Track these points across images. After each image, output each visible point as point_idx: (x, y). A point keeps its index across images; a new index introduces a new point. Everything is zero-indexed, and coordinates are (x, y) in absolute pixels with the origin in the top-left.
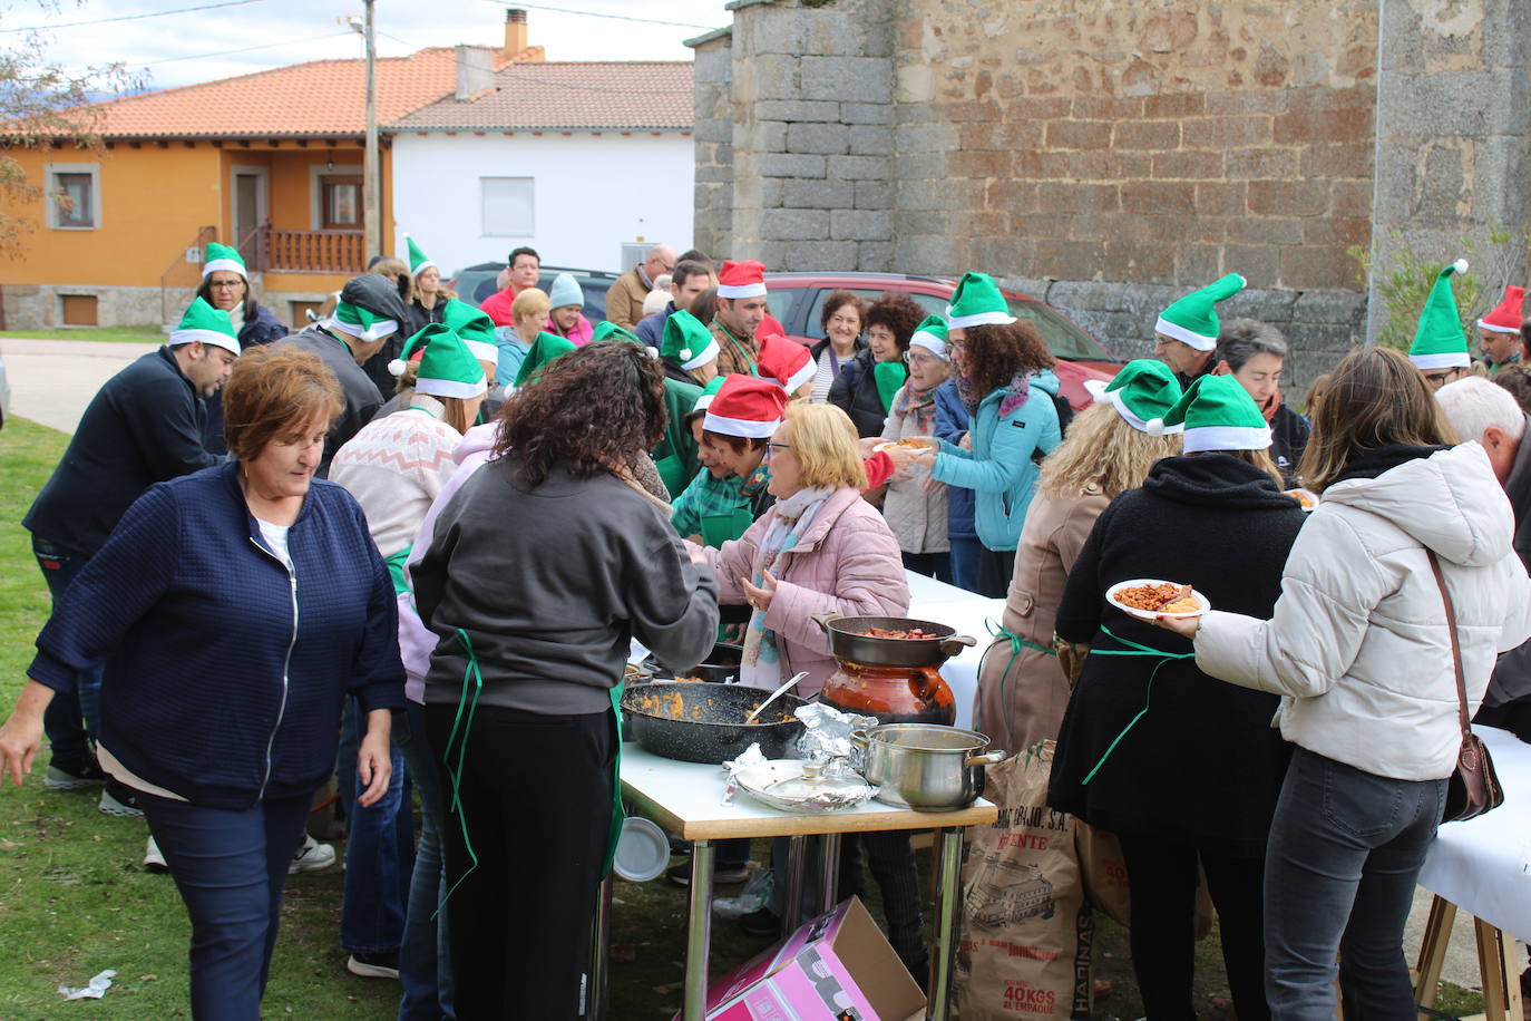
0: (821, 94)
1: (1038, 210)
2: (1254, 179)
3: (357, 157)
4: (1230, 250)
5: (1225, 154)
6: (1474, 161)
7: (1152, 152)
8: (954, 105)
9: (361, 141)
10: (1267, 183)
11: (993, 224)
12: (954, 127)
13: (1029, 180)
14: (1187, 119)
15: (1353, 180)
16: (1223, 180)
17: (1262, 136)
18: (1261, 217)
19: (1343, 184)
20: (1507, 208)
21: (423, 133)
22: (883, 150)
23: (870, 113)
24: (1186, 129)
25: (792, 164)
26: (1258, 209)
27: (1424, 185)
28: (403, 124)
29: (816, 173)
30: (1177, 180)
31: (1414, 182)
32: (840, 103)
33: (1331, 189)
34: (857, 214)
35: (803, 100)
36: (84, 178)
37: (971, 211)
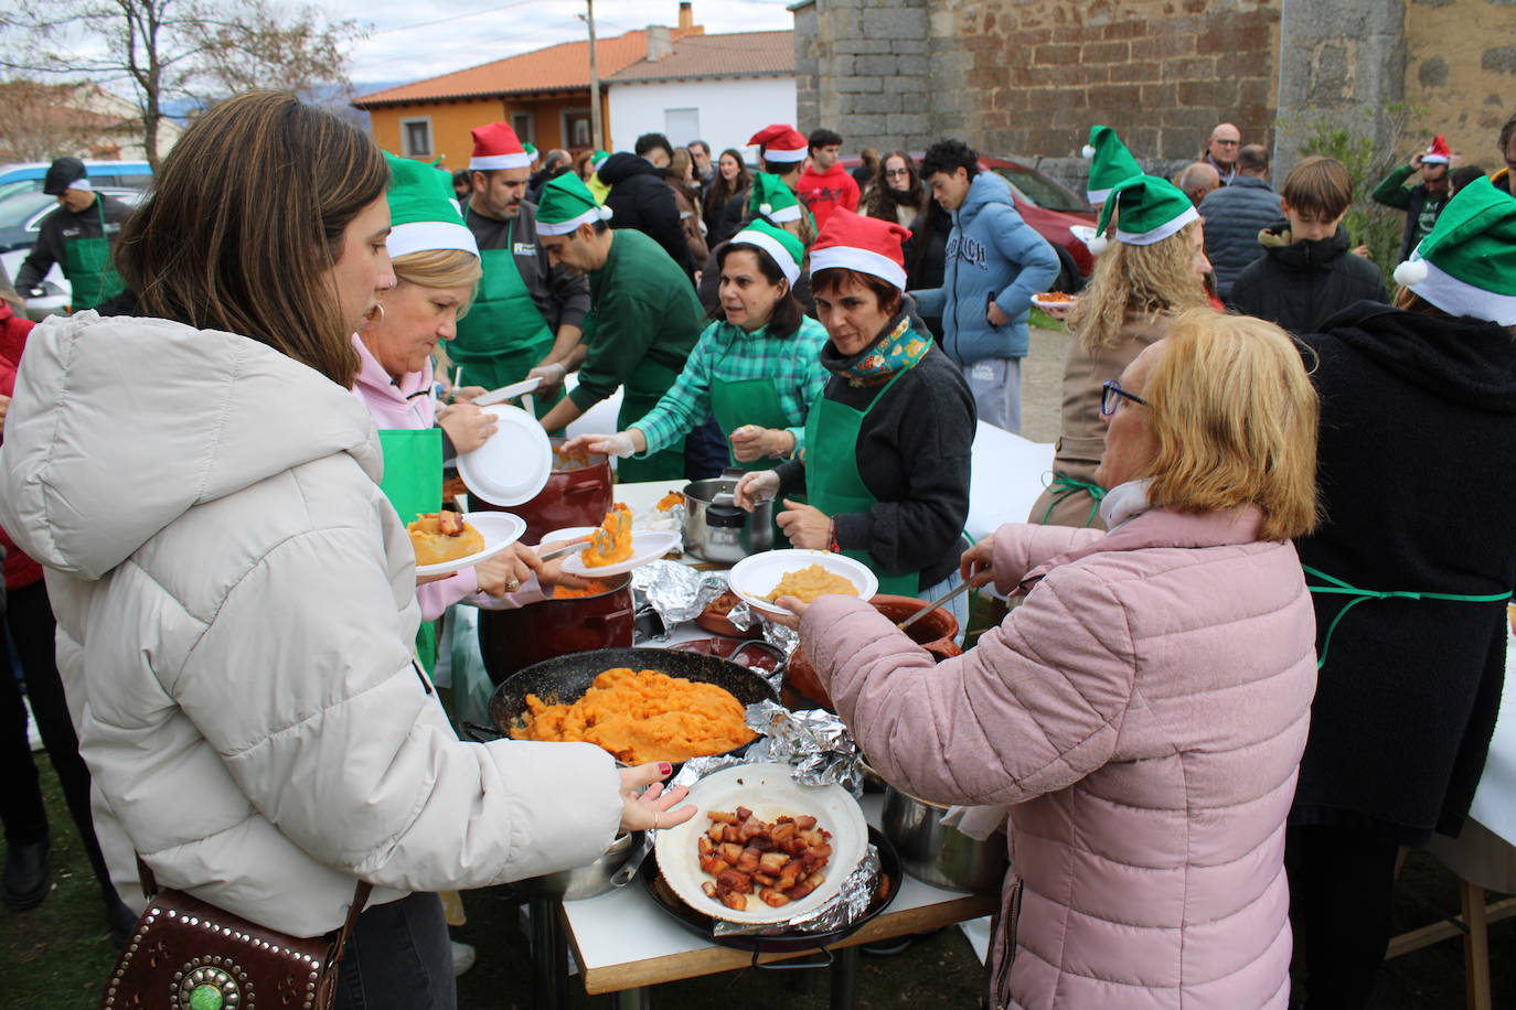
0: (878, 34)
1: (1029, 109)
2: (1183, 81)
3: (587, 102)
4: (1166, 132)
5: (1161, 64)
6: (1357, 56)
7: (1109, 65)
8: (970, 39)
9: (588, 90)
10: (1192, 83)
11: (998, 119)
12: (970, 55)
13: (1023, 88)
14: (1134, 40)
15: (1254, 78)
16: (1160, 82)
17: (1189, 49)
18: (1187, 108)
19: (1248, 82)
20: (1381, 91)
21: (627, 83)
22: (921, 72)
23: (911, 47)
24: (1134, 47)
25: (860, 84)
26: (1186, 102)
27: (1317, 76)
29: (876, 89)
30: (1128, 83)
31: (1310, 73)
32: (891, 41)
33: (1239, 86)
34: (905, 116)
35: (866, 39)
36: (423, 126)
37: (983, 112)
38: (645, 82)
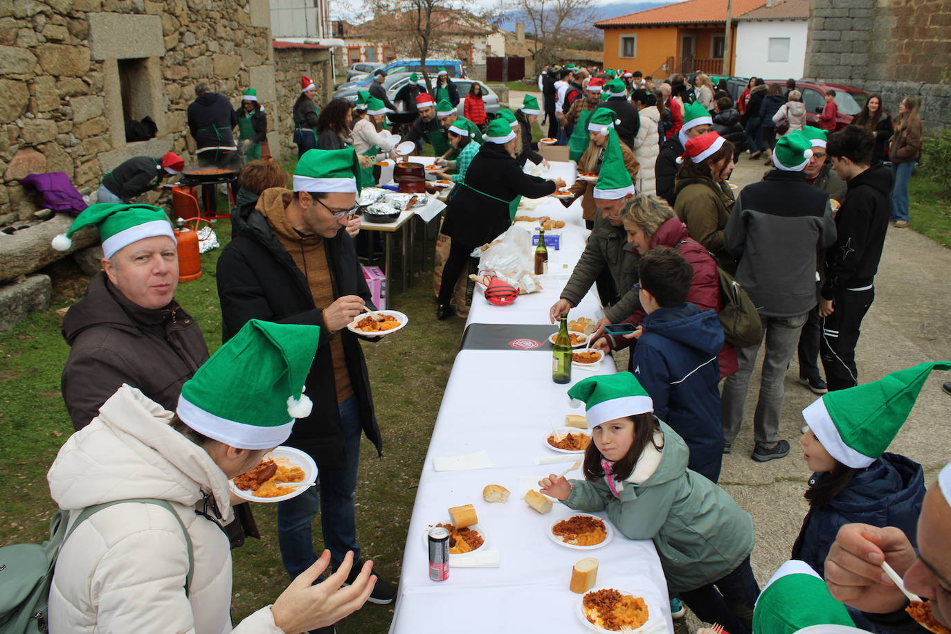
0: (842, 5)
1: (923, 53)
3: (723, 30)
8: (898, 8)
9: (724, 24)
11: (904, 58)
12: (895, 18)
13: (921, 40)
21: (749, 21)
22: (867, 28)
23: (863, 13)
25: (826, 35)
28: (742, 17)
29: (836, 38)
32: (850, 9)
34: (853, 55)
35: (833, 8)
36: (632, 39)
37: (898, 54)
38: (760, 20)
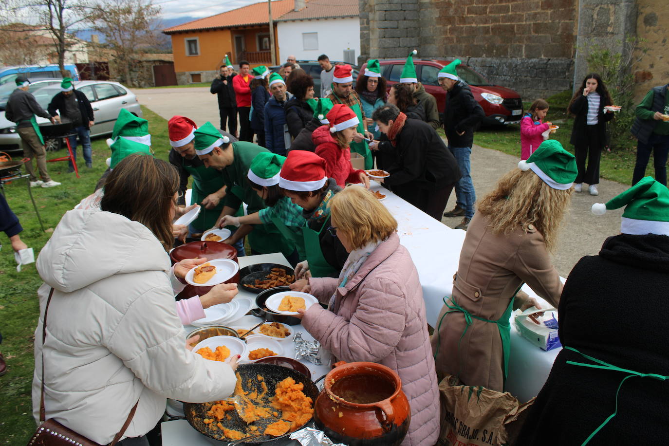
0: (396, 1)
1: (465, 35)
2: (535, 22)
3: (268, 30)
4: (526, 46)
5: (525, 14)
6: (615, 13)
7: (501, 15)
8: (438, 3)
10: (539, 24)
11: (450, 40)
12: (437, 10)
13: (461, 26)
14: (512, 3)
15: (567, 21)
16: (524, 23)
17: (537, 8)
18: (537, 35)
19: (564, 23)
20: (626, 29)
21: (285, 21)
22: (415, 18)
23: (411, 7)
24: (512, 7)
25: (388, 24)
26: (536, 32)
27: (596, 21)
28: (280, 19)
29: (395, 27)
30: (509, 23)
31: (592, 21)
32: (401, 4)
33: (560, 25)
34: (408, 39)
35: (390, 3)
36: (195, 41)
37: (444, 36)
38: (293, 21)
